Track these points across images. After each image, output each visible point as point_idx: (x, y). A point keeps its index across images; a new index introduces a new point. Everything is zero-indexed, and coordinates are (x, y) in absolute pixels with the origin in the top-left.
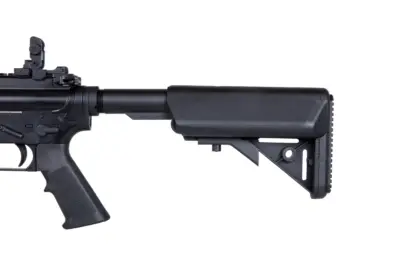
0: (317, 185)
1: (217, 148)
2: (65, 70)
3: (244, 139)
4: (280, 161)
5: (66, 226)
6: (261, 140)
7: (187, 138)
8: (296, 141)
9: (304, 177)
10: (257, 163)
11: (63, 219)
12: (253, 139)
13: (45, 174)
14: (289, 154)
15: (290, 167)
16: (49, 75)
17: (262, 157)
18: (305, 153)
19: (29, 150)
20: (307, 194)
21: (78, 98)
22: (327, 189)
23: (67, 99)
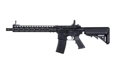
0: (107, 42)
1: (91, 37)
2: (79, 25)
3: (96, 35)
4: (101, 38)
5: (79, 48)
6: (98, 35)
7: (87, 35)
8: (104, 35)
9: (105, 41)
10: (98, 39)
11: (78, 47)
12: (97, 35)
13: (76, 41)
14: (103, 37)
15: (103, 40)
16: (76, 26)
17: (99, 38)
18: (105, 37)
19: (73, 37)
20: (106, 44)
21: (81, 29)
22: (109, 43)
23: (79, 29)
